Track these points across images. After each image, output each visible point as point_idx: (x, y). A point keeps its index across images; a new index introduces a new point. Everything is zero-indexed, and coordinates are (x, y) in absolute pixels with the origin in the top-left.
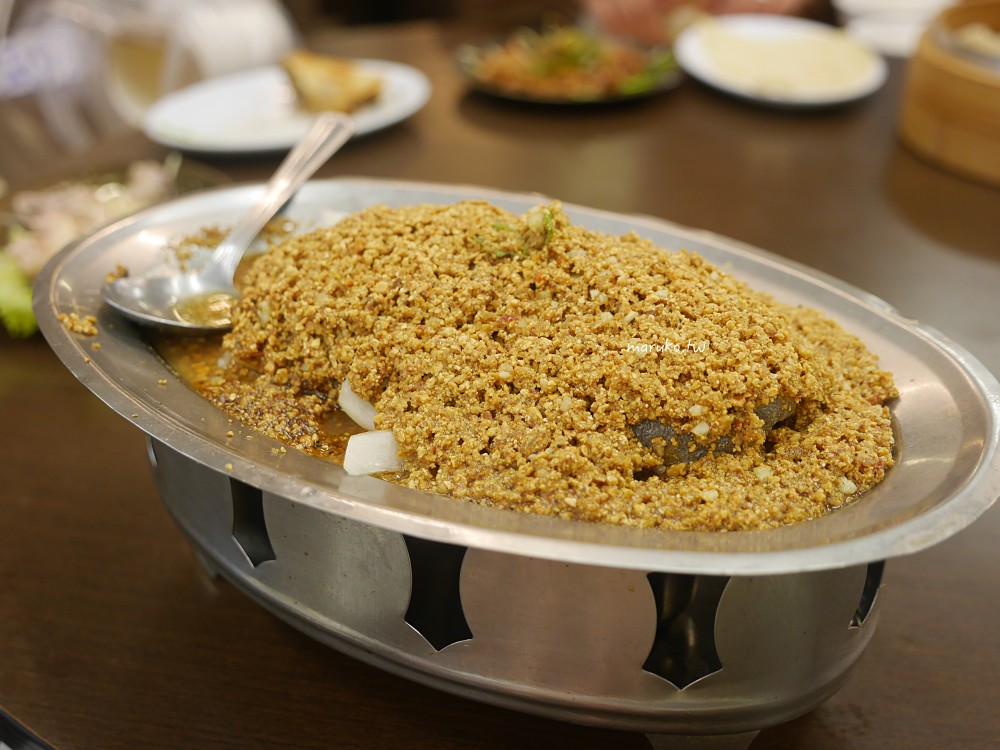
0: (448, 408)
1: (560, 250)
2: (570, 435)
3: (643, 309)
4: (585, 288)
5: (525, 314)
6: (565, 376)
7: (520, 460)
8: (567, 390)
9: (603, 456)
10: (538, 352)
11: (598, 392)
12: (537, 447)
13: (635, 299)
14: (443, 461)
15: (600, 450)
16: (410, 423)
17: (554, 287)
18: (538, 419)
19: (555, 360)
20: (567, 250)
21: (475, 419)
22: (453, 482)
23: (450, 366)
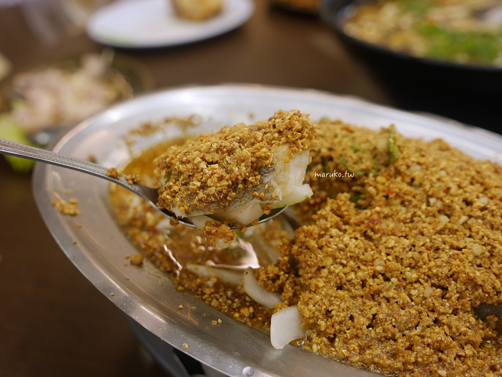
0: (339, 291)
1: (403, 168)
2: (434, 316)
3: (472, 214)
4: (425, 197)
5: (386, 217)
6: (424, 271)
7: (398, 335)
8: (426, 281)
9: (460, 334)
10: (401, 250)
11: (450, 284)
12: (410, 325)
13: (464, 205)
14: (339, 332)
15: (458, 330)
16: (311, 302)
17: (403, 197)
18: (408, 303)
19: (415, 257)
20: (408, 167)
21: (360, 300)
22: (348, 350)
23: (338, 260)
